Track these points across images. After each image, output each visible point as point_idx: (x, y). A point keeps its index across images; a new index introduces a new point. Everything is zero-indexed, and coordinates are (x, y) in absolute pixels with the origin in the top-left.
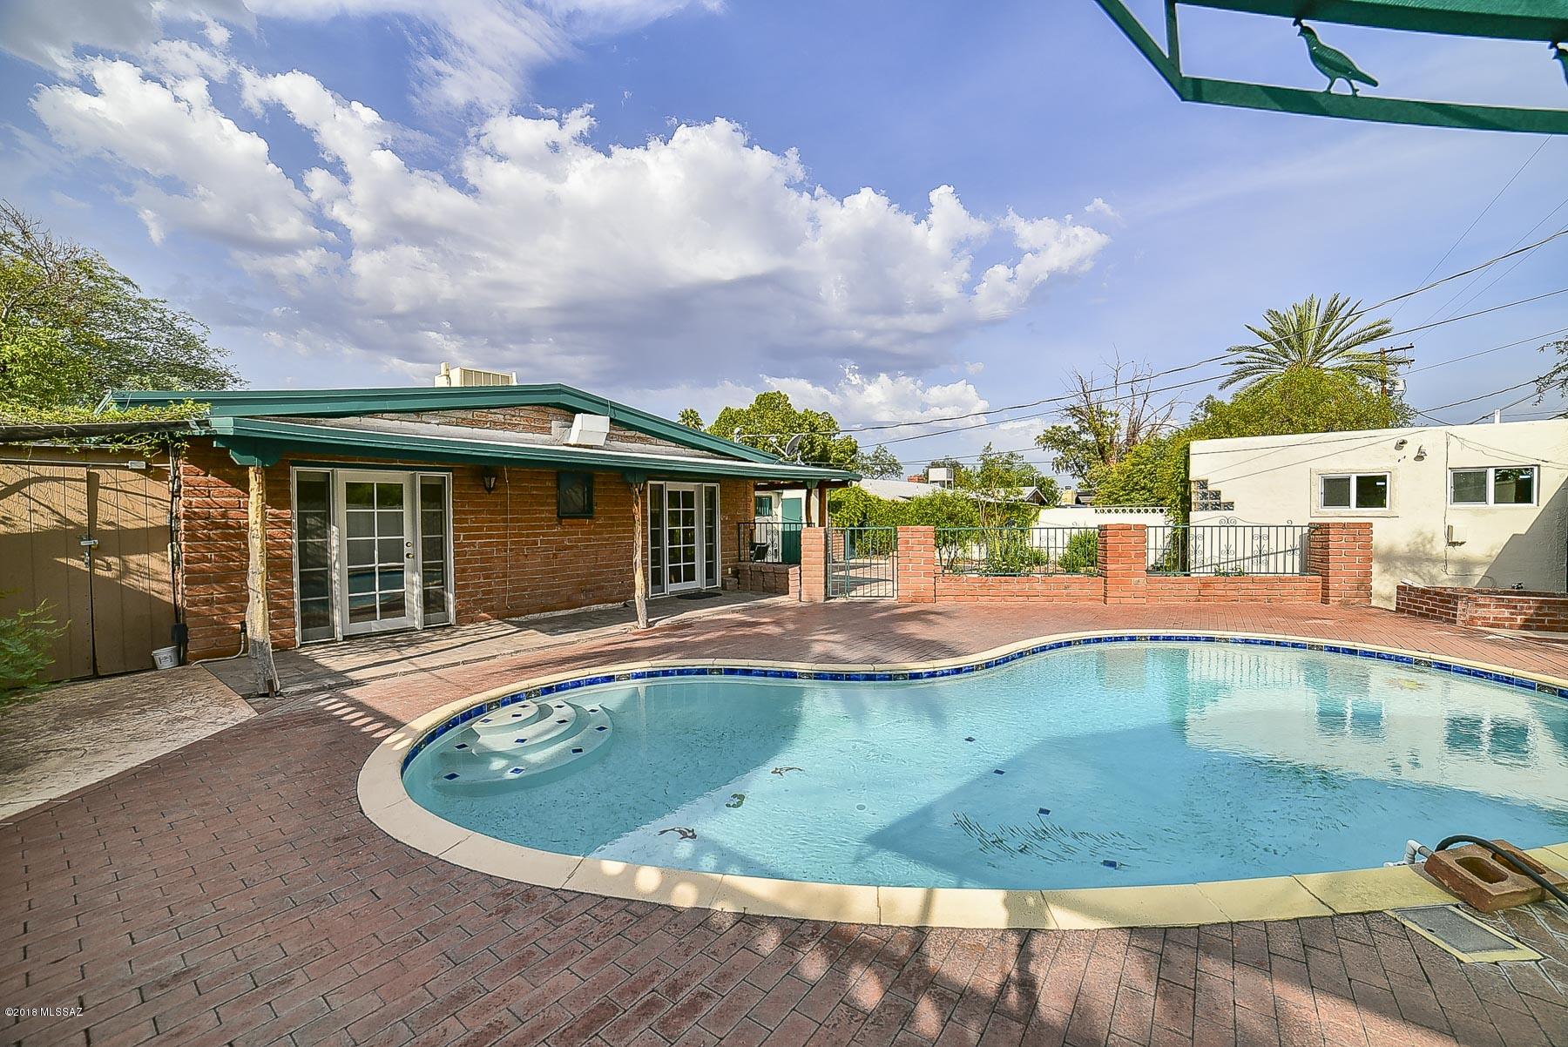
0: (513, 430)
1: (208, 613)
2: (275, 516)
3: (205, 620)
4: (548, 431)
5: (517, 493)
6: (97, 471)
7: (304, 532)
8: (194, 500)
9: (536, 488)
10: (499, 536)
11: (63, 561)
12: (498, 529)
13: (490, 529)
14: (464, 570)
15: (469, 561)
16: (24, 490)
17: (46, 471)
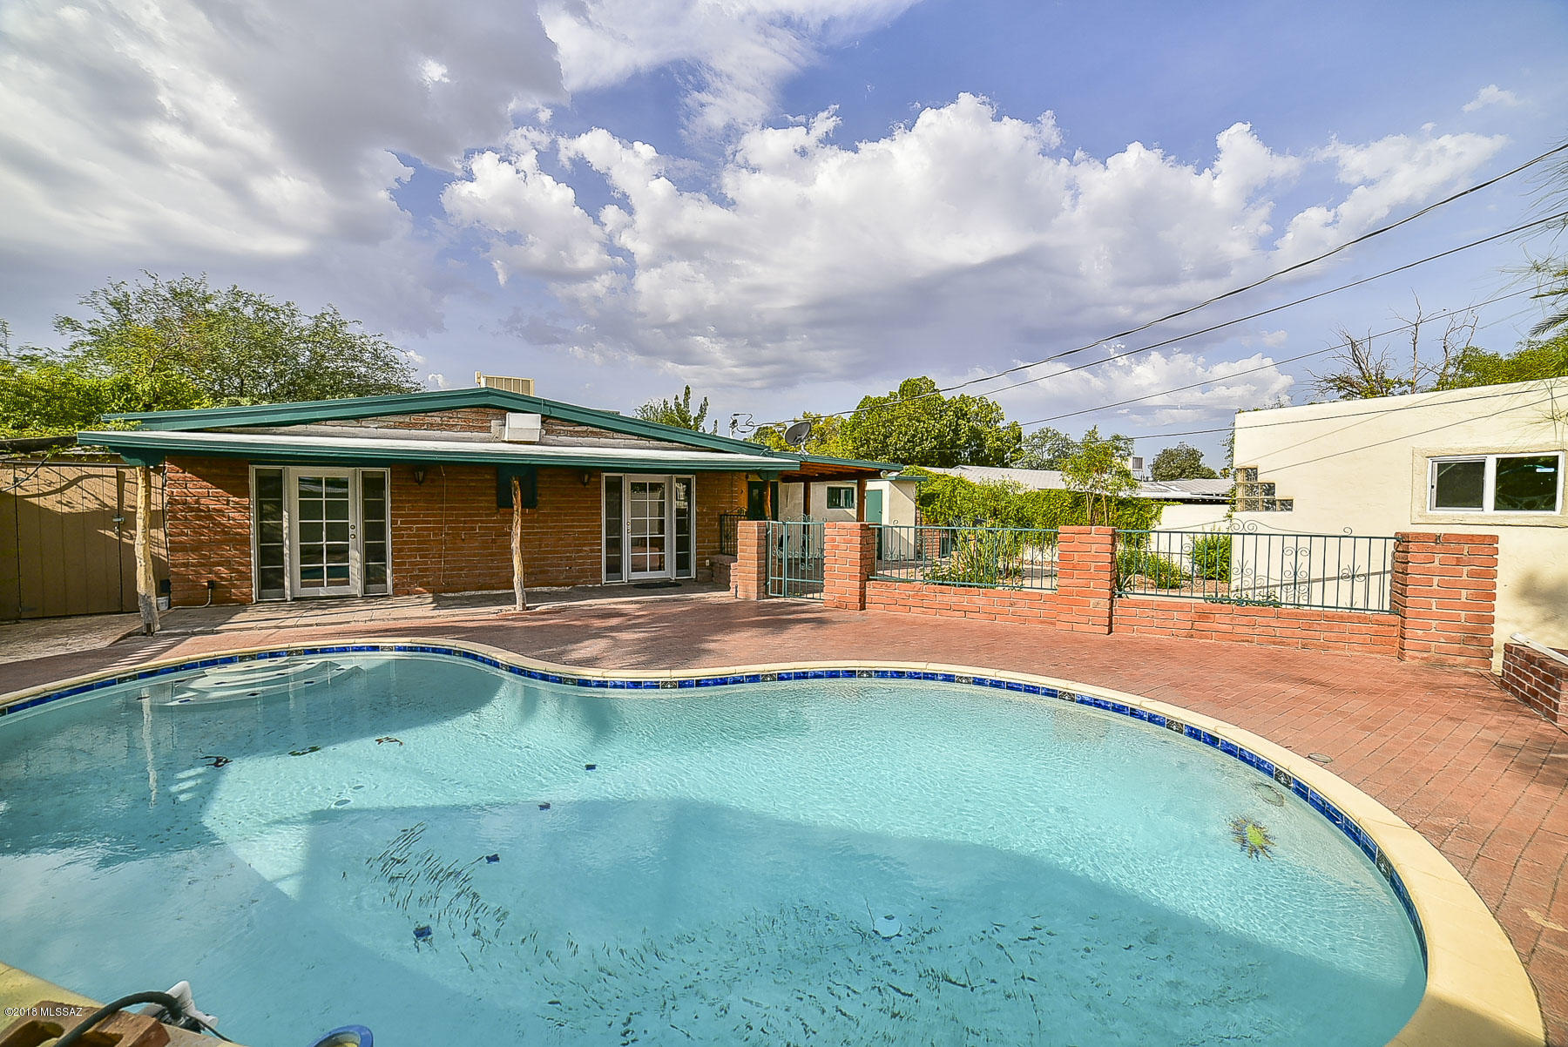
0: (450, 430)
1: (184, 573)
2: (237, 503)
3: (183, 578)
4: (488, 429)
5: (454, 485)
6: (124, 470)
7: (262, 515)
8: (175, 490)
9: (476, 481)
10: (435, 522)
11: (103, 532)
12: (434, 516)
13: (425, 516)
14: (400, 550)
15: (406, 543)
16: (80, 484)
17: (92, 471)
